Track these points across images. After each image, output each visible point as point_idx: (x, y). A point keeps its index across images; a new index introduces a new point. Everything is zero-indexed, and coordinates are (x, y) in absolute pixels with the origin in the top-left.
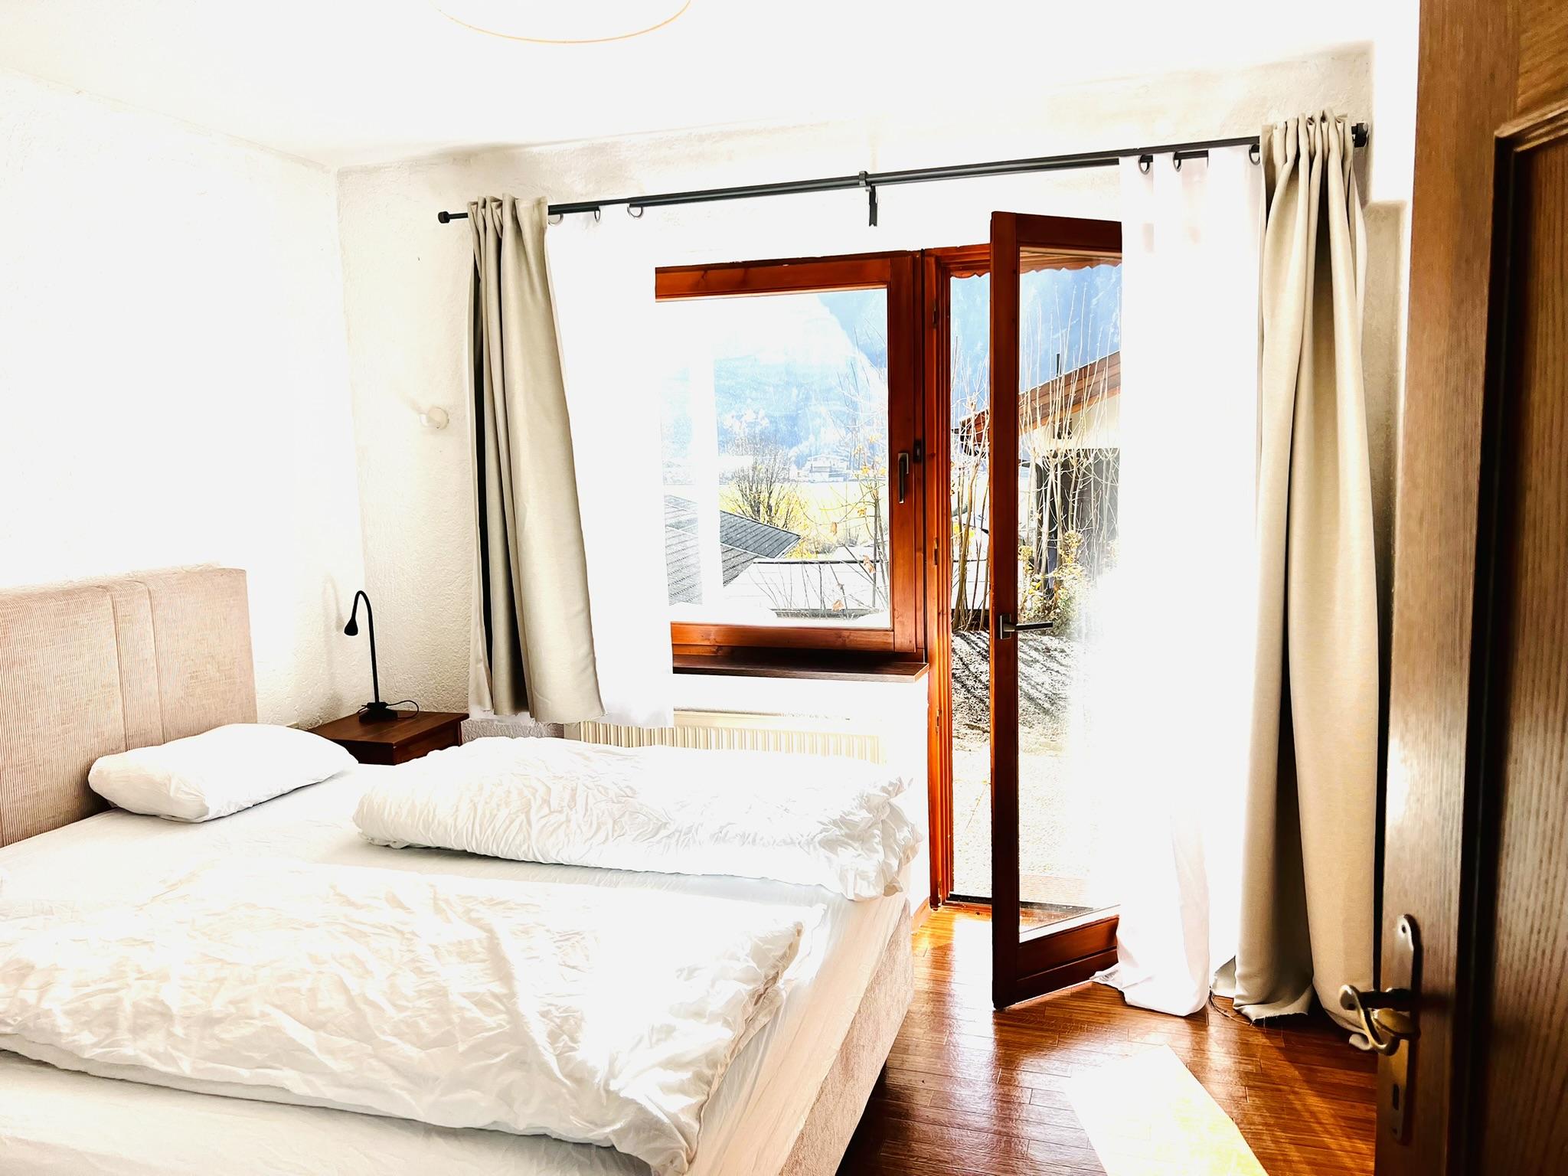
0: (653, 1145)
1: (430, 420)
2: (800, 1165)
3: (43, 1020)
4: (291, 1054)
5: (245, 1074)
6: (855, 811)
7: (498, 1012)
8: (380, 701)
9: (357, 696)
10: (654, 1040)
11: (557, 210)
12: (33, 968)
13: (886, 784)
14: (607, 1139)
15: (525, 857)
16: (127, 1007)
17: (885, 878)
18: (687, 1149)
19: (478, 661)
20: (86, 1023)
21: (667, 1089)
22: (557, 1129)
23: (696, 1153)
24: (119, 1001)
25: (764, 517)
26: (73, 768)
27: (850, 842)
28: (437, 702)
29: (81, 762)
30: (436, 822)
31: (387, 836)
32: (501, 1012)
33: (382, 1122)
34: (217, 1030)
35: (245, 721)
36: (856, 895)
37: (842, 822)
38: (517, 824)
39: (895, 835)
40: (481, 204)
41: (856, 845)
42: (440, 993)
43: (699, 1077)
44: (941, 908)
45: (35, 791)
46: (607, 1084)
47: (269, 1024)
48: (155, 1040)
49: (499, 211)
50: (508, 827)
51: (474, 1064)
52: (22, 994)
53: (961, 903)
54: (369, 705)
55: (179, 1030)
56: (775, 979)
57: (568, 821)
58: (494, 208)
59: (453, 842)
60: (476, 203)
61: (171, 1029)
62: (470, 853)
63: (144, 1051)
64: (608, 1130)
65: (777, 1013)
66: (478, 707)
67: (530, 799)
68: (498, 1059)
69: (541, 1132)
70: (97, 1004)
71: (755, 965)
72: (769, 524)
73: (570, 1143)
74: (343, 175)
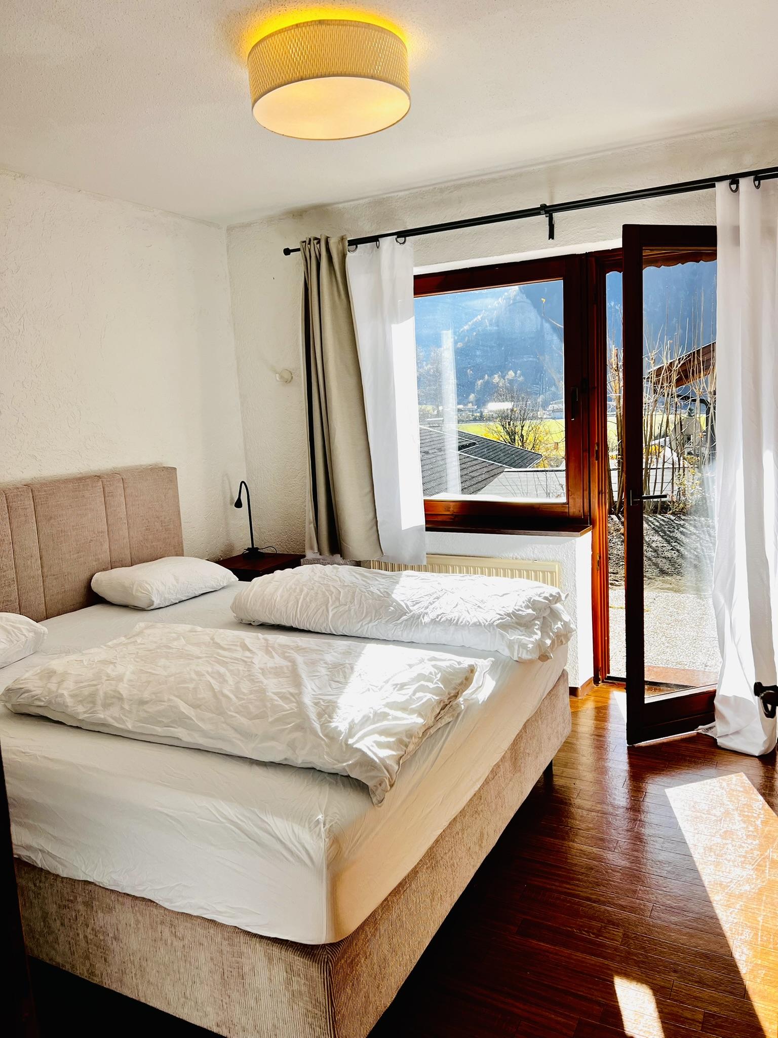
0: (369, 774)
1: (282, 377)
2: (479, 814)
3: (59, 699)
4: (182, 720)
5: (159, 730)
6: (524, 609)
7: (292, 702)
8: (255, 547)
9: (242, 544)
10: (376, 720)
11: (355, 243)
12: (55, 672)
13: (548, 595)
14: (344, 769)
15: (325, 631)
16: (101, 693)
17: (540, 650)
18: (389, 778)
19: (310, 523)
20: (81, 701)
21: (380, 745)
22: (318, 763)
23: (395, 781)
24: (97, 690)
25: (518, 444)
26: (84, 576)
27: (518, 627)
28: (289, 549)
29: (86, 575)
30: (276, 609)
31: (248, 618)
32: (294, 702)
33: (227, 757)
34: (145, 707)
35: (177, 555)
36: (519, 657)
37: (514, 614)
38: (321, 611)
39: (551, 626)
40: (307, 242)
41: (522, 629)
42: (262, 691)
43: (400, 742)
44: (601, 684)
45: (63, 590)
46: (347, 740)
47: (172, 704)
48: (115, 711)
49: (318, 245)
50: (316, 613)
51: (277, 728)
52: (49, 685)
53: (615, 682)
54: (248, 549)
55: (127, 707)
56: (456, 696)
57: (350, 610)
58: (315, 244)
59: (285, 622)
60: (305, 242)
61: (123, 706)
62: (295, 628)
63: (109, 716)
64: (345, 764)
65: (458, 717)
66: (311, 551)
67: (329, 597)
68: (289, 726)
69: (310, 766)
70: (86, 692)
71: (442, 687)
72: (521, 448)
73: (326, 773)
74: (230, 229)
